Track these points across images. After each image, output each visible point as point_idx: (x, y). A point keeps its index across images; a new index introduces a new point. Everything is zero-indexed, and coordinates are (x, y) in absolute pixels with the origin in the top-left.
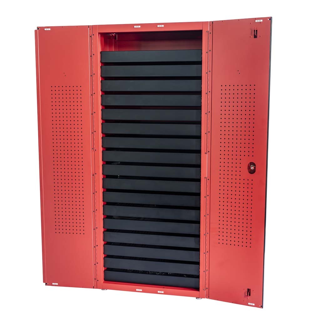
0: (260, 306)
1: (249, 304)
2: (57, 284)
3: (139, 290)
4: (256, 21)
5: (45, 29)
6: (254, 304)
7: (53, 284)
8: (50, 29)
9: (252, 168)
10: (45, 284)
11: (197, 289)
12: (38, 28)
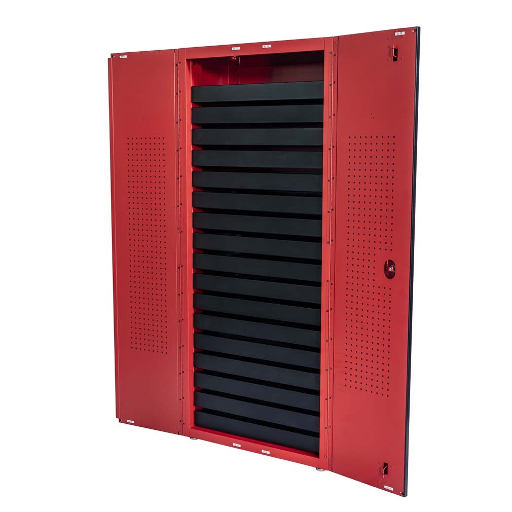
0: (401, 492)
1: (385, 487)
2: (133, 422)
3: (237, 445)
4: (396, 34)
5: (120, 57)
6: (392, 489)
7: (128, 421)
8: (126, 57)
9: (390, 269)
10: (118, 419)
11: (316, 454)
12: (112, 55)
